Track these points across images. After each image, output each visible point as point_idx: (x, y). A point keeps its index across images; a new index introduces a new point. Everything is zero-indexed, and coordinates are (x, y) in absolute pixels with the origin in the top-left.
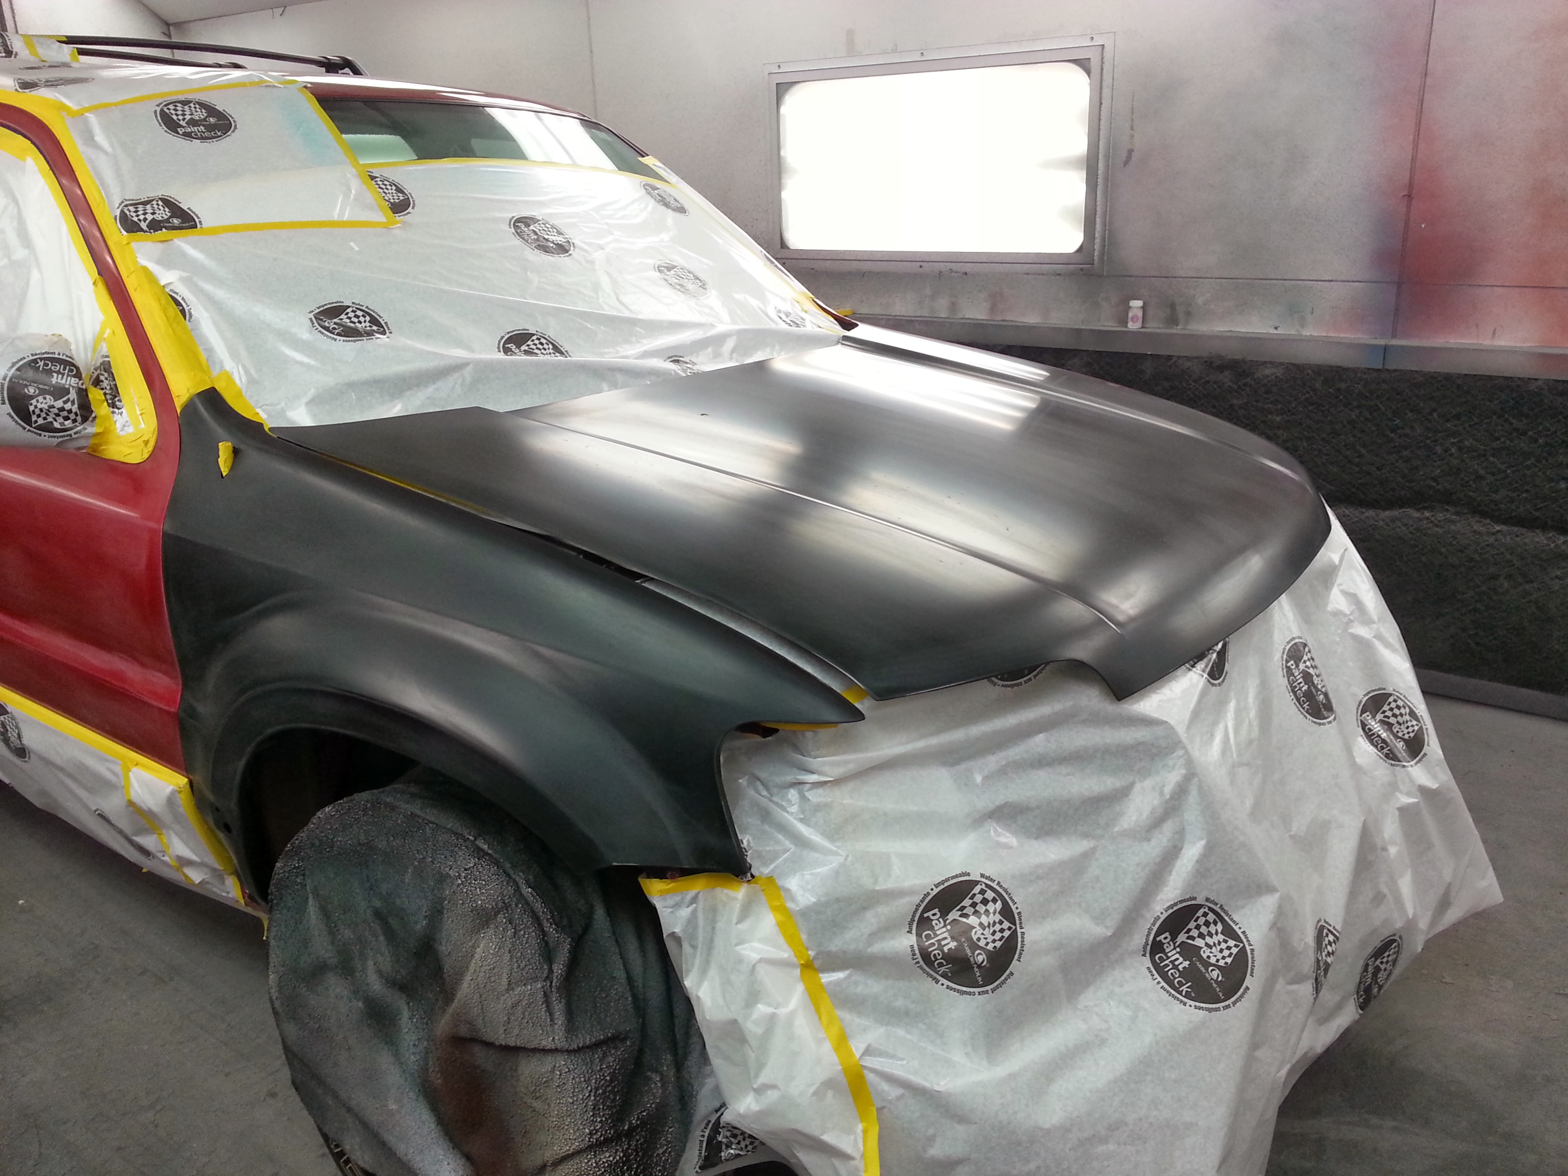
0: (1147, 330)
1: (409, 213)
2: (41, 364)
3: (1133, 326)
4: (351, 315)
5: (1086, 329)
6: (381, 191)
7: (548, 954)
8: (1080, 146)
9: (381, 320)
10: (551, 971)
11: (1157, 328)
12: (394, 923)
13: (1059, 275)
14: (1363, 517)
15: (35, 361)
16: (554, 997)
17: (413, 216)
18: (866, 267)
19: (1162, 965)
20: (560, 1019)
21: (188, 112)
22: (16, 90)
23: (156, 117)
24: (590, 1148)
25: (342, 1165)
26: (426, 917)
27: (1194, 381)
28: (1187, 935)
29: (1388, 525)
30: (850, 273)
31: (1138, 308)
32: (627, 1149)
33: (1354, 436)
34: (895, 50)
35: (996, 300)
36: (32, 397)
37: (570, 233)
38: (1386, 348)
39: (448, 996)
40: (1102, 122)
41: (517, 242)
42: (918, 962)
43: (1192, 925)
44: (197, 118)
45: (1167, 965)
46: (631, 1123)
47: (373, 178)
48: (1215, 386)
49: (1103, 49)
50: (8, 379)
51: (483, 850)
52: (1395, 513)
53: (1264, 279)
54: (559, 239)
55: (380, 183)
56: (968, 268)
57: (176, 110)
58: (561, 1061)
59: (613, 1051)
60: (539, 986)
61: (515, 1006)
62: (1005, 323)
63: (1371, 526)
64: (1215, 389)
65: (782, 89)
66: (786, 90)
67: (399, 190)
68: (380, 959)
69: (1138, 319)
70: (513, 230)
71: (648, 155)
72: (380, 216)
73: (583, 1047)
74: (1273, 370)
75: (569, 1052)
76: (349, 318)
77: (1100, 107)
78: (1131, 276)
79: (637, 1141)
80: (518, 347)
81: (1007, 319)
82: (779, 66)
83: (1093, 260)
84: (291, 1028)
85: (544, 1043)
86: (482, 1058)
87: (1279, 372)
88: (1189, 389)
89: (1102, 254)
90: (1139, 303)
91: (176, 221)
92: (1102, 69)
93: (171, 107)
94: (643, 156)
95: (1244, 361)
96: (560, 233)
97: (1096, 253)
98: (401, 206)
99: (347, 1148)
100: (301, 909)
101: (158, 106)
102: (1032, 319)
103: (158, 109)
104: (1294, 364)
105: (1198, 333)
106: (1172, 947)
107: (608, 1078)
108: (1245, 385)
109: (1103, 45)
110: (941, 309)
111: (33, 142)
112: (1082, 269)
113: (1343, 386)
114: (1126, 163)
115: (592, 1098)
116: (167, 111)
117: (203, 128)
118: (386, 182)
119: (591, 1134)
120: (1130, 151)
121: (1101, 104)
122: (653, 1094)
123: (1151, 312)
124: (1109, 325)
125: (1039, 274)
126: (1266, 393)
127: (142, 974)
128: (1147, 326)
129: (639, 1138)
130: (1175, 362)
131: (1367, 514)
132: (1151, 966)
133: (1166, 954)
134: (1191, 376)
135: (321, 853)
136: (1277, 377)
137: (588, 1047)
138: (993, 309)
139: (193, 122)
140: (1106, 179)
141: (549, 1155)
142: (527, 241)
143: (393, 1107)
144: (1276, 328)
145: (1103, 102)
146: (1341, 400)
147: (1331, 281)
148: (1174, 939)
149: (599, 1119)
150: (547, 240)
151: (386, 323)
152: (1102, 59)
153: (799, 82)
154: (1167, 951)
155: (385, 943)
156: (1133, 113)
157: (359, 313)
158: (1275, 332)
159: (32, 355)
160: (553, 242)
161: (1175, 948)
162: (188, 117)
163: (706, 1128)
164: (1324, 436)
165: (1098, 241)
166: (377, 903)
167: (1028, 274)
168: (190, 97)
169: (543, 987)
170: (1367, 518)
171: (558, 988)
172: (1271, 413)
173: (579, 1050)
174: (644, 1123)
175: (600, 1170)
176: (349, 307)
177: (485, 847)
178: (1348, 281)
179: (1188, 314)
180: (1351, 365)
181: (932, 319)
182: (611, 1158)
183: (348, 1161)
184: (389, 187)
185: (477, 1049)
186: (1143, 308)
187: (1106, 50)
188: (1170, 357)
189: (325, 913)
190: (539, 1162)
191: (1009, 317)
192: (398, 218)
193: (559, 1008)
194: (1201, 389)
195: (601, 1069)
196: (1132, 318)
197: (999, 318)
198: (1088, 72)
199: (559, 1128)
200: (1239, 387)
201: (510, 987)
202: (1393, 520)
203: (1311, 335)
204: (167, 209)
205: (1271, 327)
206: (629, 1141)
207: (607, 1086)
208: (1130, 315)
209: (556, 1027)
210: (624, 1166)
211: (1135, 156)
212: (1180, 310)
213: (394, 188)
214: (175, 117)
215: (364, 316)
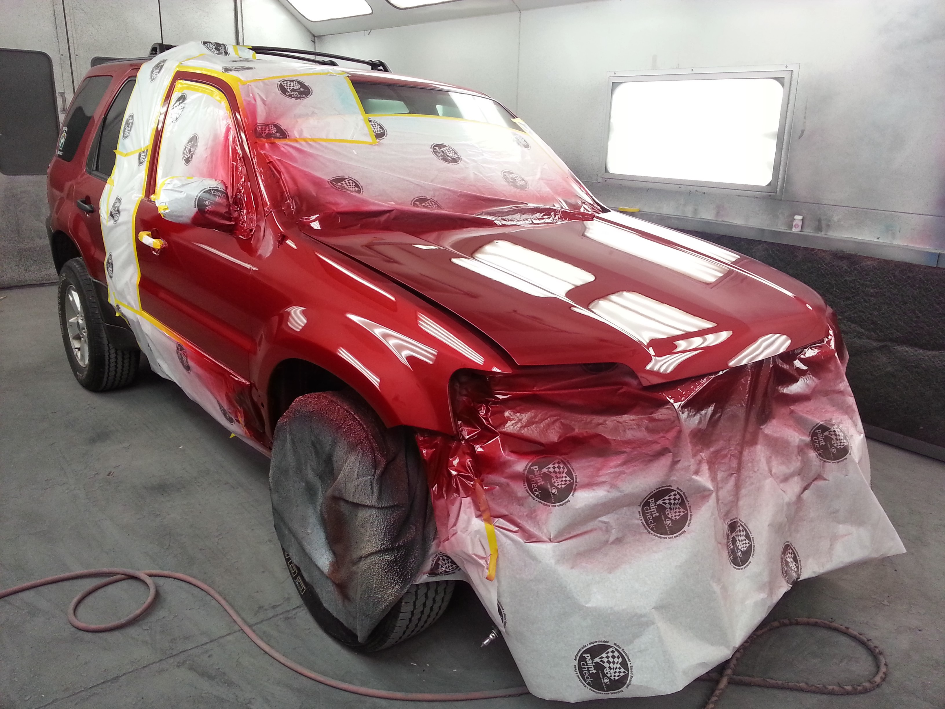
0: (804, 233)
1: (383, 139)
2: (212, 192)
3: (795, 230)
4: (347, 182)
5: (767, 230)
6: (373, 127)
7: (375, 466)
8: (775, 128)
9: (360, 185)
10: (375, 472)
11: (809, 232)
12: (318, 446)
13: (757, 198)
14: (916, 353)
15: (210, 190)
16: (375, 483)
17: (384, 140)
18: (650, 185)
19: (646, 512)
20: (376, 493)
21: (292, 85)
22: (223, 72)
23: (278, 86)
24: (380, 551)
25: (289, 564)
26: (330, 445)
27: (826, 264)
28: (663, 501)
29: (930, 359)
30: (641, 188)
31: (799, 220)
32: (397, 555)
33: (915, 305)
34: (678, 67)
35: (719, 209)
36: (207, 206)
37: (460, 153)
38: (939, 255)
39: (335, 479)
40: (788, 114)
41: (433, 156)
42: (526, 488)
43: (667, 498)
44: (296, 88)
45: (649, 513)
46: (399, 544)
47: (370, 121)
48: (837, 268)
49: (792, 73)
50: (198, 197)
51: (356, 419)
52: (936, 353)
53: (873, 209)
54: (455, 156)
55: (373, 124)
56: (705, 190)
57: (287, 84)
58: (374, 512)
59: (396, 512)
60: (369, 478)
61: (358, 485)
62: (723, 223)
63: (920, 359)
64: (837, 270)
65: (615, 85)
66: (617, 86)
67: (381, 128)
68: (312, 463)
69: (798, 226)
70: (432, 150)
71: (517, 118)
72: (370, 139)
73: (384, 508)
74: (872, 262)
75: (378, 508)
76: (346, 183)
77: (788, 105)
78: (797, 202)
79: (401, 553)
80: (421, 204)
81: (725, 220)
82: (615, 73)
83: (777, 190)
84: (275, 497)
85: (368, 502)
86: (344, 508)
87: (875, 264)
88: (823, 269)
89: (782, 188)
90: (800, 217)
91: (278, 135)
92: (790, 84)
93: (285, 82)
94: (515, 118)
95: (856, 255)
96: (455, 153)
97: (779, 187)
98: (380, 136)
99: (291, 554)
100: (285, 441)
101: (279, 82)
102: (739, 221)
103: (279, 83)
104: (884, 260)
105: (832, 237)
106: (654, 505)
107: (392, 522)
108: (854, 269)
109: (792, 71)
110: (688, 212)
111: (225, 95)
112: (770, 196)
113: (910, 275)
114: (800, 138)
115: (384, 529)
116: (283, 84)
117: (297, 93)
118: (376, 124)
119: (381, 545)
120: (803, 131)
121: (788, 103)
122: (411, 534)
123: (807, 222)
124: (782, 228)
125: (746, 196)
126: (866, 275)
127: (226, 484)
128: (803, 231)
129: (403, 552)
130: (817, 252)
131: (918, 352)
132: (641, 511)
133: (650, 507)
134: (824, 262)
135: (295, 415)
136: (874, 266)
137: (386, 508)
138: (718, 214)
139: (293, 90)
140: (788, 146)
141: (364, 552)
142: (438, 156)
143: (309, 531)
144: (878, 238)
145: (790, 102)
146: (909, 283)
147: (912, 214)
148: (656, 502)
149: (386, 539)
150: (448, 156)
151: (362, 187)
152: (791, 78)
153: (625, 82)
154: (651, 506)
155: (314, 456)
156: (806, 110)
157: (351, 182)
158: (877, 240)
159: (209, 187)
160: (451, 157)
161: (655, 506)
162: (292, 88)
163: (435, 558)
164: (898, 303)
165: (780, 180)
166: (313, 438)
167: (739, 196)
168: (294, 78)
169: (370, 478)
170: (919, 354)
171: (377, 480)
172: (868, 287)
173: (382, 508)
174: (404, 545)
175: (384, 563)
176: (346, 178)
177: (357, 418)
178: (922, 215)
179: (828, 226)
180: (917, 263)
181: (682, 217)
182: (389, 558)
183: (291, 563)
184: (377, 126)
185: (342, 504)
186: (803, 220)
187: (794, 73)
188: (813, 250)
189: (293, 442)
190: (359, 556)
191: (726, 219)
192: (378, 140)
193: (376, 488)
194: (829, 269)
195: (390, 518)
196: (795, 226)
197: (720, 220)
198: (783, 85)
199: (369, 541)
200: (851, 270)
201: (358, 477)
202: (934, 357)
203: (898, 244)
204: (275, 129)
205: (875, 237)
206: (398, 552)
207: (391, 526)
208: (794, 224)
209: (374, 496)
210: (394, 563)
211: (805, 133)
212: (824, 223)
213: (379, 126)
214: (286, 87)
215: (352, 183)
